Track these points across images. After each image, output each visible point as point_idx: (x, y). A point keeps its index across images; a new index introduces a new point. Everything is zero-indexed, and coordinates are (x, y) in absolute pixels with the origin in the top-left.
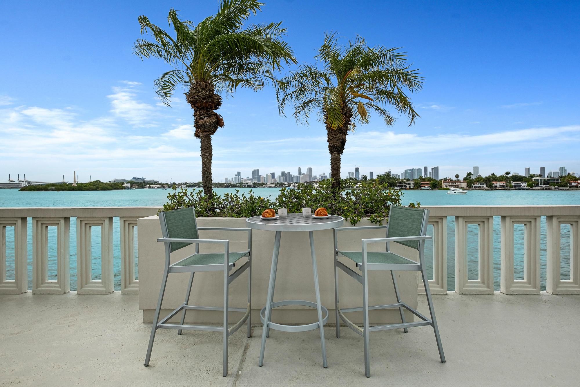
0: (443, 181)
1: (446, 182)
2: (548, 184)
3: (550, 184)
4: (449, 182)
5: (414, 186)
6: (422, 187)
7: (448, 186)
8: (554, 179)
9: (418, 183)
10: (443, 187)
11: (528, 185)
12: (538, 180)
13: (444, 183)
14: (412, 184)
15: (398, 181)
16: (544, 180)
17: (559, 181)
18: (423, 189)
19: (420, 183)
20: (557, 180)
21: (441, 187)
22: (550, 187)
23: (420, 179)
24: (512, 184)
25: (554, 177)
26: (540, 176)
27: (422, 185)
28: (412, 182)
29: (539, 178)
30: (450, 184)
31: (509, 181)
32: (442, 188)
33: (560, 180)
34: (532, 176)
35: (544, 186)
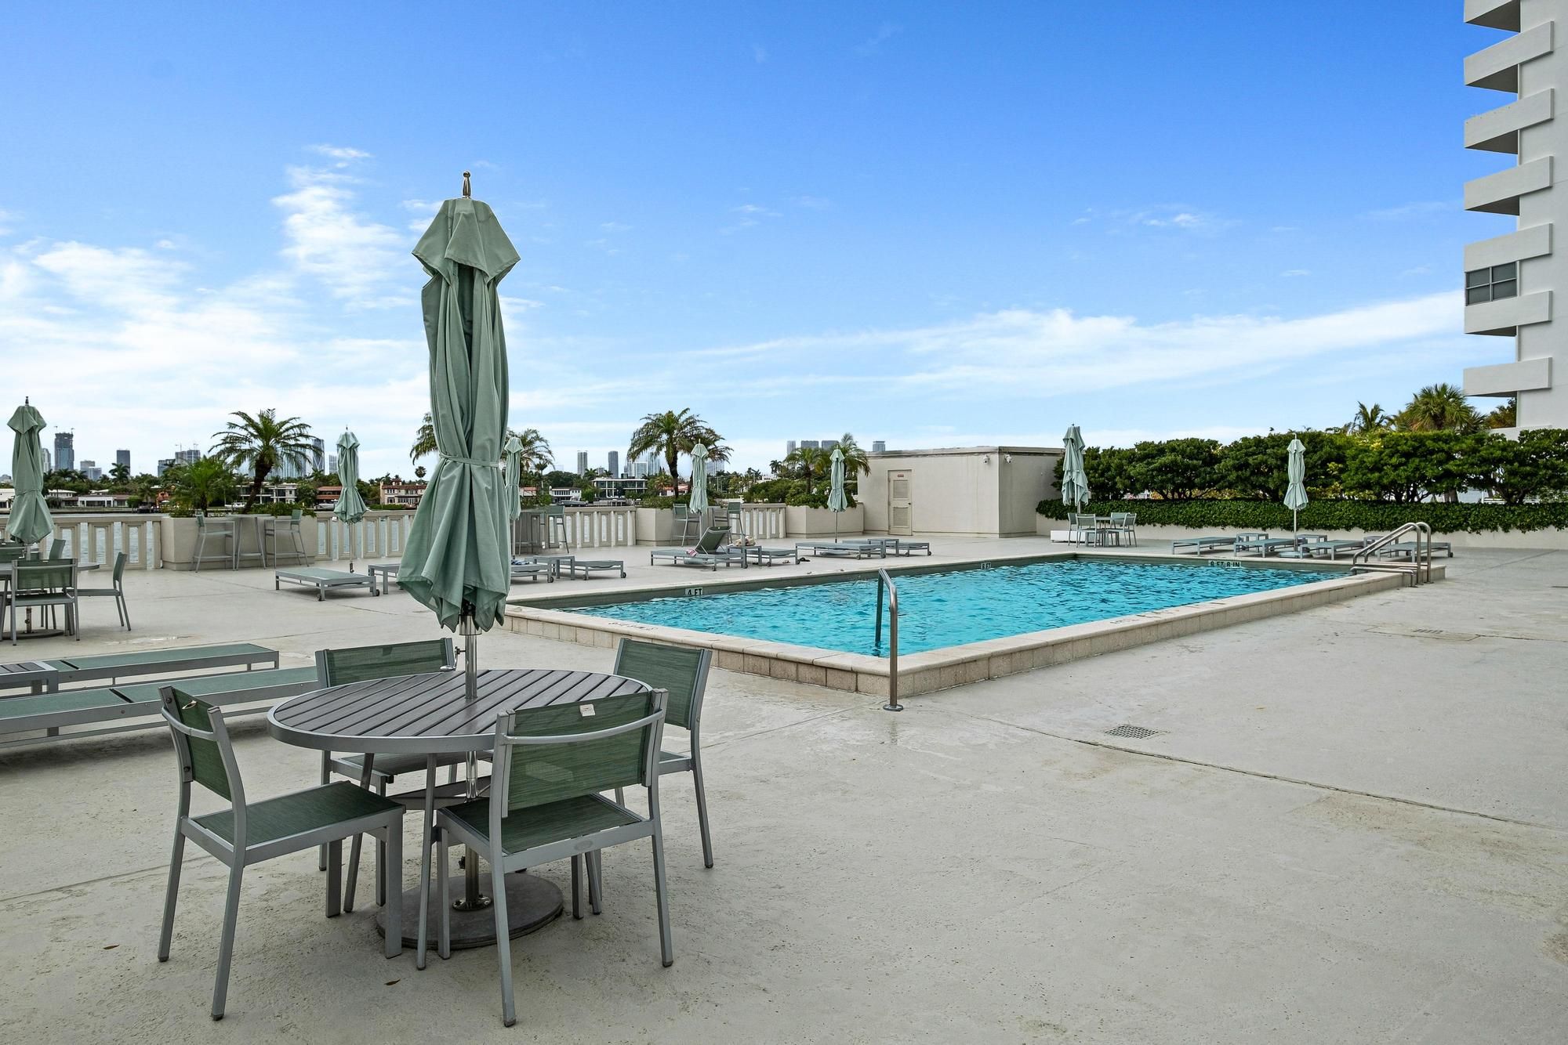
0: (382, 484)
1: (391, 486)
2: (623, 492)
3: (627, 492)
4: (399, 489)
5: (297, 500)
6: (322, 501)
7: (396, 500)
8: (635, 481)
9: (309, 490)
10: (381, 502)
11: (586, 496)
12: (603, 483)
13: (386, 491)
14: (291, 493)
15: (246, 484)
16: (616, 483)
17: (644, 487)
18: (325, 508)
19: (315, 492)
20: (640, 484)
21: (378, 501)
22: (627, 501)
23: (315, 480)
24: (550, 493)
25: (634, 478)
26: (608, 474)
27: (320, 497)
28: (291, 488)
29: (605, 479)
30: (403, 493)
31: (545, 485)
32: (379, 503)
33: (646, 484)
34: (591, 475)
35: (615, 498)
